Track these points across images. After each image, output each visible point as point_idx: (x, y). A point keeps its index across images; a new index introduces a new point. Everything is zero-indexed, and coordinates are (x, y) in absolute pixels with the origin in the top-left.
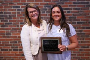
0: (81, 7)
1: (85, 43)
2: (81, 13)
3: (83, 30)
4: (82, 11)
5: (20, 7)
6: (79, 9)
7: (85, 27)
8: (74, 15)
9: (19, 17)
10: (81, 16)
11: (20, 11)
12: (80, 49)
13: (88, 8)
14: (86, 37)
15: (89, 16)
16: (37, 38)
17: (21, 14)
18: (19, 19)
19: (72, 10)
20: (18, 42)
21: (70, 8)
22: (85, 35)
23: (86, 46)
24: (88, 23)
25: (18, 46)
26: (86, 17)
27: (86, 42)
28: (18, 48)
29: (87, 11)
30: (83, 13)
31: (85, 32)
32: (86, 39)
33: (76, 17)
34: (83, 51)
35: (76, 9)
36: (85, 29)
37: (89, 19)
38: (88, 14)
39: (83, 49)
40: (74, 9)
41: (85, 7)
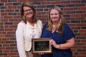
0: (75, 4)
1: (81, 46)
2: (76, 10)
3: (78, 30)
4: (77, 8)
5: (5, 4)
6: (74, 6)
7: (81, 27)
8: (67, 13)
9: (3, 16)
10: (76, 14)
11: (5, 9)
12: (75, 52)
13: (84, 5)
14: (82, 39)
15: (85, 13)
16: (31, 35)
17: (5, 13)
18: (3, 19)
19: (65, 8)
20: (2, 46)
21: (63, 5)
22: (81, 36)
23: (82, 49)
24: (84, 21)
25: (3, 50)
26: (81, 15)
27: (82, 44)
28: (3, 53)
29: (83, 8)
30: (78, 10)
31: (81, 33)
32: (82, 41)
33: (70, 15)
34: (79, 55)
35: (70, 6)
36: (81, 29)
37: (85, 17)
38: (84, 12)
39: (79, 52)
40: (67, 6)
41: (81, 3)
